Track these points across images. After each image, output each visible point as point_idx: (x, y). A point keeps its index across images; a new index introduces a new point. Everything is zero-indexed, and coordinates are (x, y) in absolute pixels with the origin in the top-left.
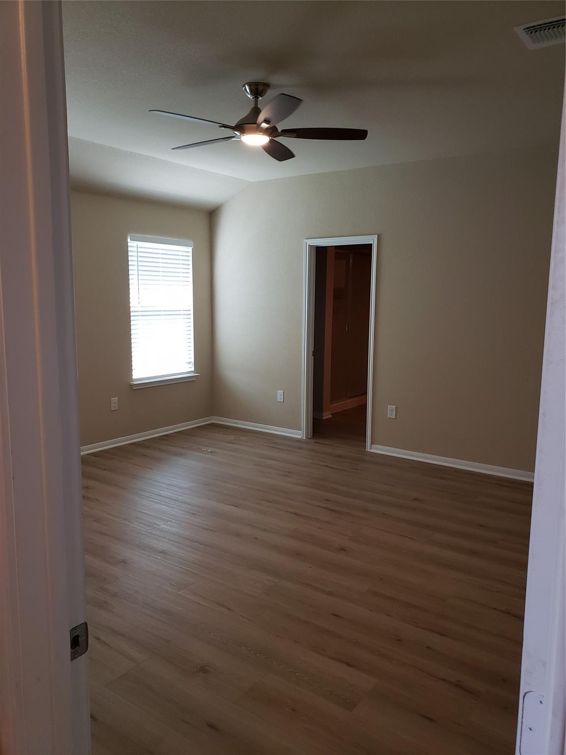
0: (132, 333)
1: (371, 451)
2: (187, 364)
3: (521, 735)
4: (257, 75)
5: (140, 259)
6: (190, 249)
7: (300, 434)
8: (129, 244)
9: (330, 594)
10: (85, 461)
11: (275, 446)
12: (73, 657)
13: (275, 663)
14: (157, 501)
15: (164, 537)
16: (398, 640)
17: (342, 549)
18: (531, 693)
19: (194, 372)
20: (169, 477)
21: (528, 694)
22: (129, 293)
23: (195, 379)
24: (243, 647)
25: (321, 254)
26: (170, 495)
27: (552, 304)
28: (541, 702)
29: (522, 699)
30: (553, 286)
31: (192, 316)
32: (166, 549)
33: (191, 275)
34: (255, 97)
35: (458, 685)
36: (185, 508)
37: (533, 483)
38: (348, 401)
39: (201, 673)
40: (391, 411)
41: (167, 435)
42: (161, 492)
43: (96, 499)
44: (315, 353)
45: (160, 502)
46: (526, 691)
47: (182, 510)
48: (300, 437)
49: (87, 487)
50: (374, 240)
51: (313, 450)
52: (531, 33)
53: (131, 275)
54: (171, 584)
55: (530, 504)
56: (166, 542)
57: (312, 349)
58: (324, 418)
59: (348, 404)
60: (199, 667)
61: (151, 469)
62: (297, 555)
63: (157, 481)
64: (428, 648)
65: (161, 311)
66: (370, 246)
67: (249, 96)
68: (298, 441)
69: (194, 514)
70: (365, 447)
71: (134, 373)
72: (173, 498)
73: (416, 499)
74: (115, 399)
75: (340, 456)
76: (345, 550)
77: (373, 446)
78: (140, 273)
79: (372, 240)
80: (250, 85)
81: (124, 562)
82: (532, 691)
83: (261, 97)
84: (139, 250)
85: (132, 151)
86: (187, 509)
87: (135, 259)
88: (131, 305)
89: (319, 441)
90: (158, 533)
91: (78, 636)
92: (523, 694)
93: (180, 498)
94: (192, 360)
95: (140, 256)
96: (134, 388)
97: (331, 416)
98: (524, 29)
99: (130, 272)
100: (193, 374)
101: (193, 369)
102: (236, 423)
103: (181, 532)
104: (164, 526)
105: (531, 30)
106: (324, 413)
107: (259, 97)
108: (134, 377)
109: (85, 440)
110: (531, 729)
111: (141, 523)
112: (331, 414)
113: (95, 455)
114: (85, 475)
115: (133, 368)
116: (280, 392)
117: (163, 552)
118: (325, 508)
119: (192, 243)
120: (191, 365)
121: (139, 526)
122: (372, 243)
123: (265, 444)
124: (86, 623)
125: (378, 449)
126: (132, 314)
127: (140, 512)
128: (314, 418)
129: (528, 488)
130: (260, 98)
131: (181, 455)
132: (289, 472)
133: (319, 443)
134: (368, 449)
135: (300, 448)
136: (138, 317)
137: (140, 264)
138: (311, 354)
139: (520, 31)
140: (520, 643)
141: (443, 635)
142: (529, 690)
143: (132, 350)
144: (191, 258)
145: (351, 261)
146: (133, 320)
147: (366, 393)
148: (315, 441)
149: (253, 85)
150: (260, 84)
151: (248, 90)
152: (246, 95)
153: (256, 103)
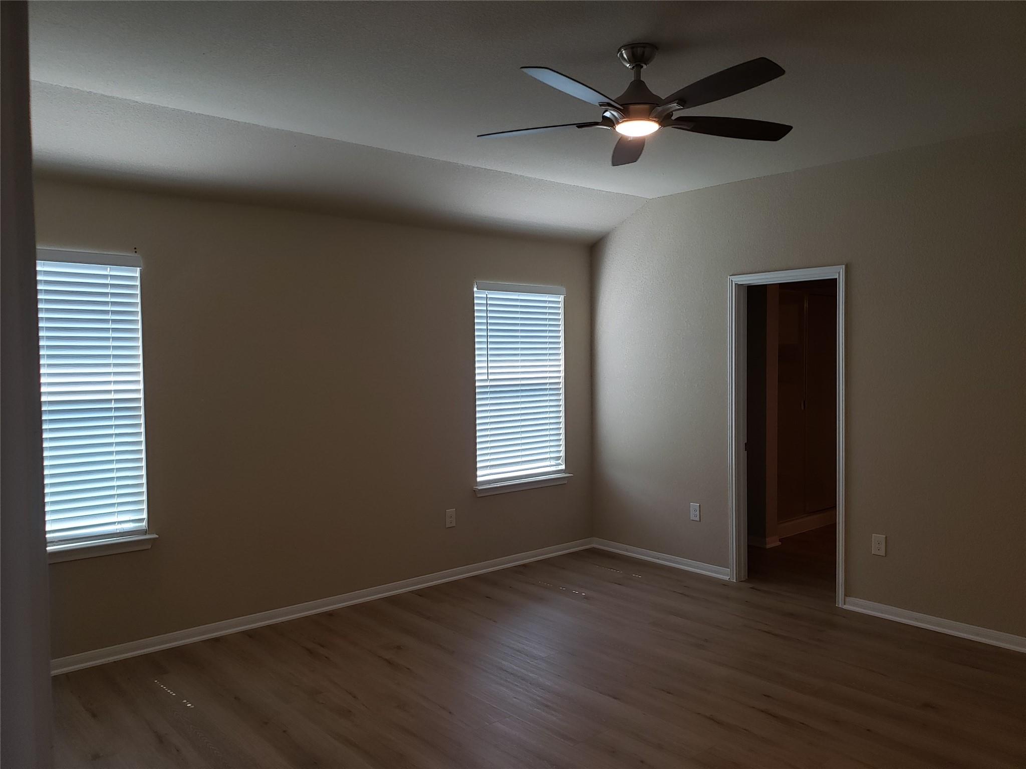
1: (845, 607)
2: (555, 460)
4: (637, 30)
6: (561, 298)
7: (726, 573)
8: (475, 295)
11: (686, 592)
19: (564, 472)
23: (566, 482)
26: (517, 669)
31: (562, 392)
34: (637, 65)
36: (534, 694)
38: (807, 519)
40: (877, 544)
41: (524, 566)
43: (408, 668)
45: (499, 681)
47: (531, 697)
48: (727, 578)
50: (839, 273)
51: (747, 602)
53: (478, 337)
57: (744, 439)
58: (768, 546)
61: (494, 623)
63: (500, 644)
65: (518, 385)
66: (833, 282)
67: (628, 65)
68: (725, 585)
70: (834, 598)
71: (478, 472)
72: (520, 675)
74: (451, 511)
75: (792, 614)
77: (848, 599)
78: (490, 333)
79: (837, 273)
80: (625, 47)
83: (646, 64)
84: (489, 302)
85: (477, 166)
86: (538, 695)
88: (477, 378)
89: (758, 587)
90: (488, 736)
93: (531, 675)
94: (563, 454)
96: (479, 496)
97: (780, 543)
99: (477, 333)
100: (563, 475)
101: (563, 467)
102: (627, 550)
104: (500, 725)
106: (767, 539)
107: (643, 65)
108: (479, 479)
111: (468, 718)
112: (780, 541)
113: (420, 593)
116: (694, 506)
118: (763, 711)
119: (563, 289)
120: (560, 462)
121: (463, 721)
122: (837, 277)
125: (856, 605)
126: (478, 390)
128: (749, 546)
130: (645, 67)
133: (759, 590)
134: (840, 604)
135: (727, 598)
136: (487, 394)
138: (742, 446)
144: (562, 311)
145: (806, 305)
146: (479, 399)
147: (834, 507)
148: (751, 585)
149: (632, 47)
150: (644, 45)
151: (625, 56)
152: (622, 63)
153: (638, 74)
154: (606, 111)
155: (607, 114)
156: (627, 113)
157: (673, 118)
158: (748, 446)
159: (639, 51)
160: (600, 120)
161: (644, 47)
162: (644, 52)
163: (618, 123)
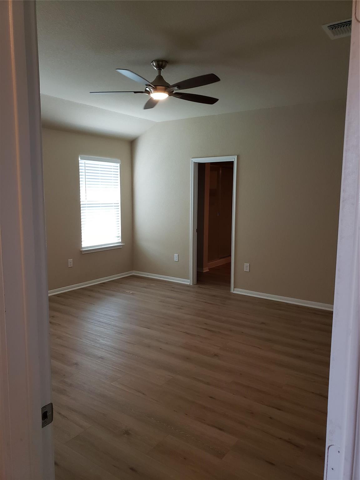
0: (81, 218)
1: (234, 292)
2: (117, 237)
3: (327, 473)
4: (160, 55)
5: (86, 171)
6: (118, 165)
7: (189, 282)
8: (80, 162)
9: (208, 384)
10: (51, 299)
11: (173, 289)
12: (43, 425)
13: (173, 428)
14: (97, 325)
15: (102, 349)
16: (251, 413)
17: (216, 355)
18: (333, 446)
19: (121, 243)
20: (106, 309)
21: (331, 446)
22: (80, 193)
23: (122, 247)
24: (152, 418)
25: (201, 168)
26: (106, 321)
27: (343, 201)
28: (339, 452)
29: (327, 450)
30: (343, 190)
31: (120, 207)
32: (103, 356)
33: (119, 181)
34: (159, 69)
35: (289, 442)
36: (115, 329)
37: (333, 311)
38: (220, 260)
39: (126, 435)
40: (246, 267)
41: (104, 283)
42: (100, 319)
43: (59, 324)
44: (198, 231)
45: (99, 326)
46: (330, 445)
47: (114, 331)
48: (189, 284)
49: (53, 317)
50: (235, 159)
51: (197, 292)
52: (333, 29)
53: (81, 181)
54: (106, 378)
55: (331, 325)
56: (103, 351)
57: (196, 228)
58: (204, 272)
59: (220, 262)
60: (124, 431)
61: (94, 305)
62: (187, 359)
63: (97, 312)
64: (271, 418)
65: (100, 204)
66: (232, 163)
67: (155, 69)
68: (188, 286)
69: (121, 333)
70: (230, 290)
71: (83, 243)
72: (107, 323)
73: (262, 323)
74: (70, 260)
75: (214, 296)
76: (217, 356)
77: (235, 289)
78: (87, 180)
79: (234, 159)
80: (155, 61)
81: (76, 364)
82: (333, 445)
83: (163, 69)
84: (86, 165)
86: (117, 330)
87: (84, 171)
88: (81, 200)
89: (201, 286)
90: (98, 345)
91: (47, 411)
92: (328, 447)
93: (113, 323)
94: (120, 235)
95: (86, 170)
96: (83, 253)
97: (209, 270)
98: (328, 27)
99: (80, 180)
100: (121, 244)
101: (120, 241)
102: (148, 275)
103: (113, 345)
104: (102, 341)
105: (332, 27)
106: (204, 269)
108: (83, 246)
109: (52, 286)
110: (333, 469)
111: (88, 339)
112: (209, 269)
113: (58, 296)
114: (51, 308)
115: (82, 240)
116: (176, 255)
117: (102, 358)
118: (205, 329)
119: (119, 161)
120: (119, 238)
121: (86, 341)
122: (234, 160)
123: (166, 288)
124: (52, 404)
125: (238, 291)
126: (81, 206)
127: (86, 332)
128: (197, 272)
129: (330, 314)
131: (112, 295)
132: (182, 306)
133: (201, 287)
134: (232, 291)
135: (189, 291)
136: (85, 208)
137: (87, 174)
138: (195, 230)
139: (325, 28)
140: (326, 414)
141: (280, 410)
142: (331, 444)
143: (82, 229)
144: (119, 171)
145: (221, 172)
146: (82, 210)
147: (230, 256)
148: (198, 286)
149: (158, 61)
150: (162, 61)
151: (154, 64)
152: (153, 68)
153: (160, 73)
154: (147, 87)
155: (147, 89)
156: (155, 89)
157: (174, 93)
158: (197, 231)
159: (160, 63)
160: (144, 91)
161: (162, 62)
162: (162, 64)
163: (152, 93)
